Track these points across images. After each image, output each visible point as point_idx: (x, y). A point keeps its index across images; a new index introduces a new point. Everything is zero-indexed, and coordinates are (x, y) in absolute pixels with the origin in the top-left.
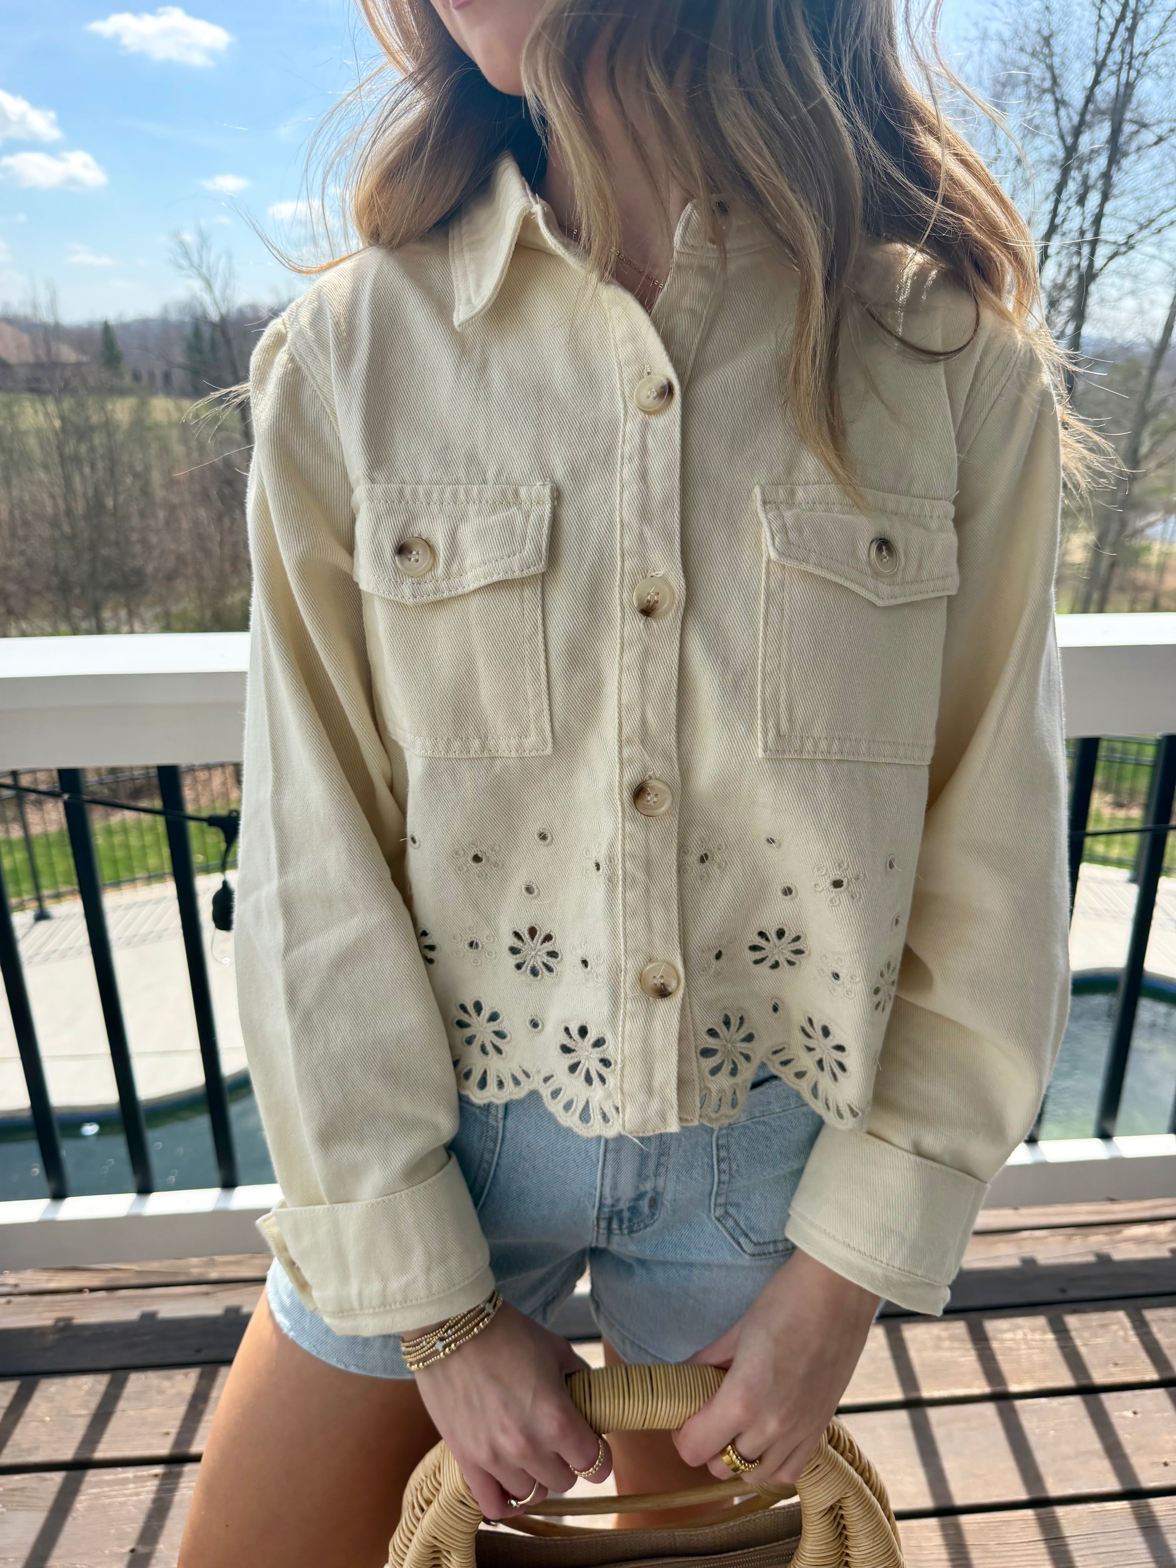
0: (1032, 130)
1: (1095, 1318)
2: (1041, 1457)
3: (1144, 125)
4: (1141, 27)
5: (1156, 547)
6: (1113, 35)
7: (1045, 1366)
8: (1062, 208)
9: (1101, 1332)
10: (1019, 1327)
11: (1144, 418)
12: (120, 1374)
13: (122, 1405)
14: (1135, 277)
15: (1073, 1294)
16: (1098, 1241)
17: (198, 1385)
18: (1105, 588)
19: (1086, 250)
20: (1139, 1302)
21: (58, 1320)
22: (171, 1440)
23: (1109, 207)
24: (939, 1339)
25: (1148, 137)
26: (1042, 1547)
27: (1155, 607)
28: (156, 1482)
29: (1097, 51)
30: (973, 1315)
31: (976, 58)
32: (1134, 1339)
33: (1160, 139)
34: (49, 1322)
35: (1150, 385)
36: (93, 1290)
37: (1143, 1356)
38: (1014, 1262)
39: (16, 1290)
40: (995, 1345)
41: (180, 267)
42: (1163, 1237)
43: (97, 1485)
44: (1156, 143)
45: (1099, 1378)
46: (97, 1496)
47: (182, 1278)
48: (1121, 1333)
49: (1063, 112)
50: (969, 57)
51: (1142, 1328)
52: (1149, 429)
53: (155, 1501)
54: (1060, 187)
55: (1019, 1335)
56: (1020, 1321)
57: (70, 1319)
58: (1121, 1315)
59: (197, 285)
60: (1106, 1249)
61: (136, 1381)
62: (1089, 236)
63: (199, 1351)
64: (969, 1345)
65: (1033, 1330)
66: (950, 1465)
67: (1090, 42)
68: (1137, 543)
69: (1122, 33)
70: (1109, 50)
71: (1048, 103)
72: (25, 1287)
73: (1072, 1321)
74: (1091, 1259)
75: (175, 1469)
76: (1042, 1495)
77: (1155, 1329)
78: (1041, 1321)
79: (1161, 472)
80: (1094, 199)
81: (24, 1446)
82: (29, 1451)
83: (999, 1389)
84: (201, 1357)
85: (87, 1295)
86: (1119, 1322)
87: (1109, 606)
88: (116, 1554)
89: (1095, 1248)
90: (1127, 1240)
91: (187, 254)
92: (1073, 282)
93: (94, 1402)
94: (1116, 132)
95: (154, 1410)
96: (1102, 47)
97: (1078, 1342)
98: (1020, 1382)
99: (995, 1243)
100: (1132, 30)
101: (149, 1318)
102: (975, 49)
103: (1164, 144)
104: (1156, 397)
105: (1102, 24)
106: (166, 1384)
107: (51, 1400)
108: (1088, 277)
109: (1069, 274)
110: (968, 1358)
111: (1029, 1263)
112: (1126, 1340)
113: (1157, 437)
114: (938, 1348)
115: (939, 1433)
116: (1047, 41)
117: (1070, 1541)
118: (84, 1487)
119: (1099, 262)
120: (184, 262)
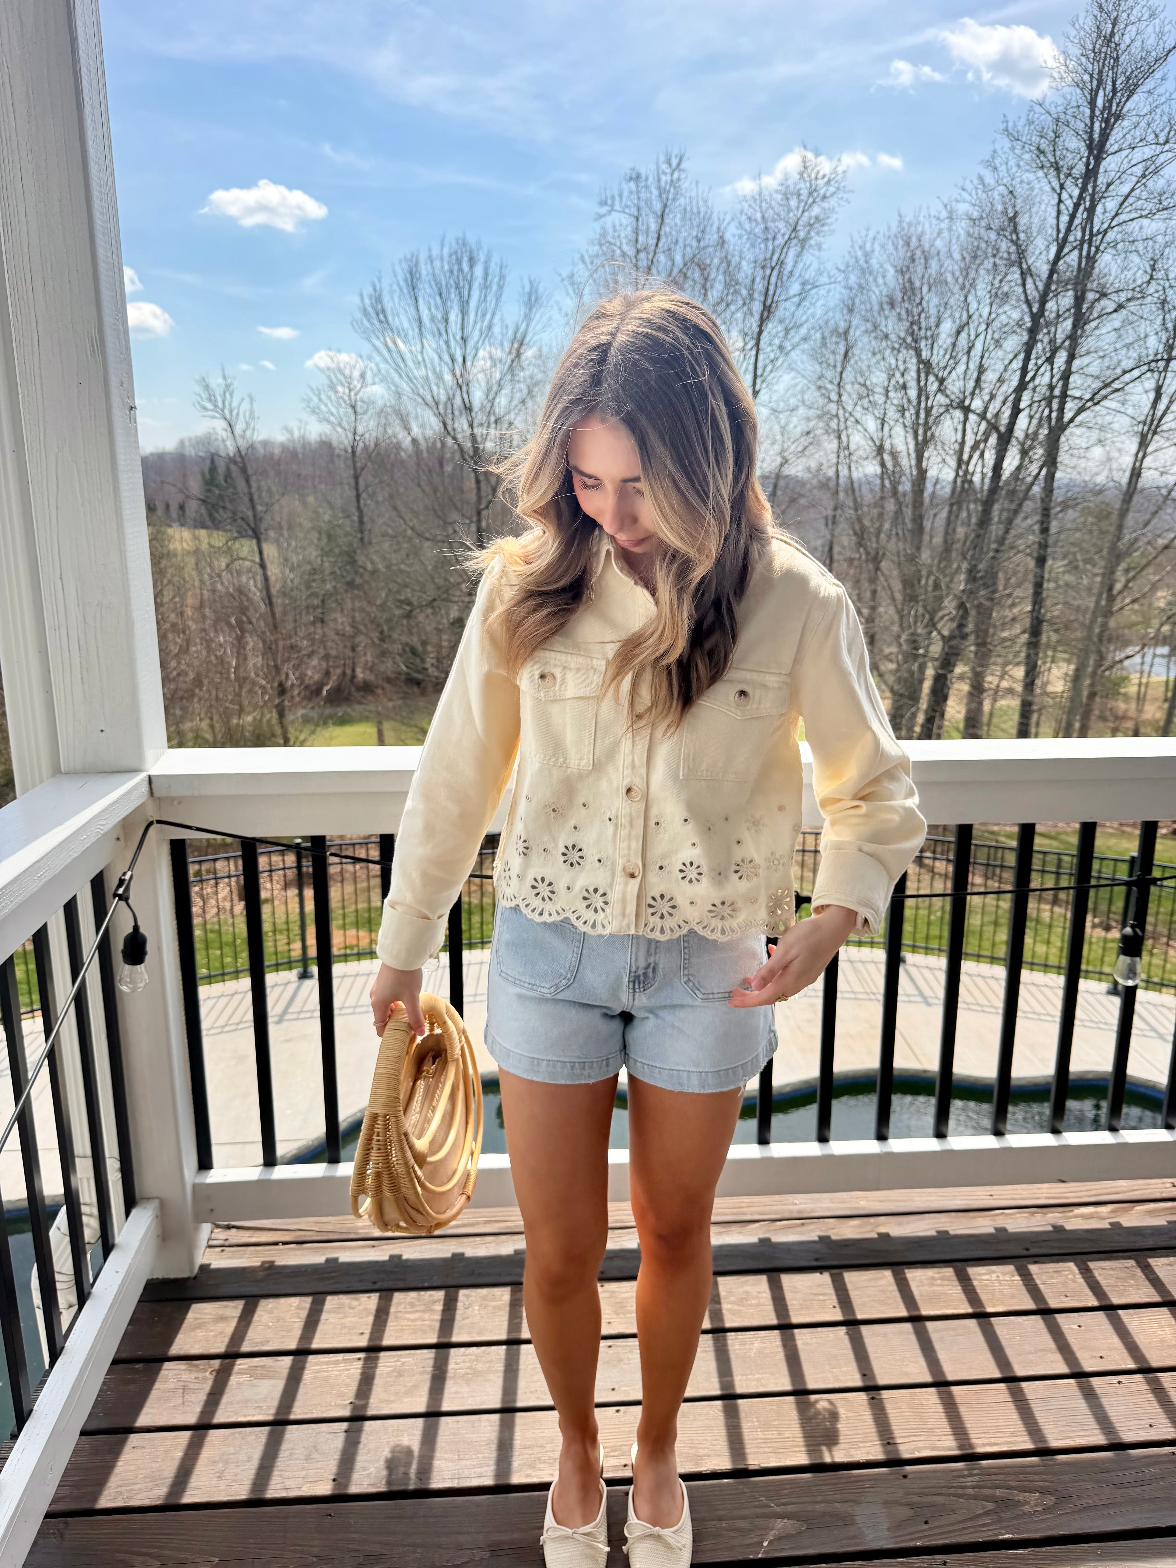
0: (999, 297)
1: (1051, 1267)
2: (1009, 1352)
3: (1104, 295)
4: (1099, 209)
5: (1135, 678)
6: (1073, 217)
7: (1013, 1296)
8: (1031, 365)
9: (1055, 1275)
10: (993, 1272)
11: (1116, 556)
12: (321, 1296)
13: (324, 1316)
14: (1102, 428)
15: (1033, 1251)
16: (1054, 1217)
17: (379, 1304)
18: (1086, 716)
19: (1055, 405)
20: (1085, 1257)
21: (263, 1263)
22: (366, 1337)
23: (1076, 364)
24: (933, 1278)
25: (1108, 305)
26: (1011, 1406)
27: (1136, 734)
28: (361, 1363)
29: (1058, 231)
30: (958, 1264)
31: (946, 234)
32: (1080, 1280)
33: (1120, 307)
34: (258, 1264)
35: (1120, 527)
36: (284, 1243)
37: (1087, 1290)
38: (991, 1230)
39: (227, 1243)
40: (975, 1283)
41: (205, 409)
42: (1105, 1215)
43: (316, 1364)
44: (1115, 311)
45: (1053, 1304)
46: (318, 1371)
47: (353, 1236)
48: (1071, 1277)
49: (1029, 281)
50: (939, 234)
51: (1087, 1273)
52: (1123, 566)
53: (363, 1374)
54: (1029, 348)
55: (994, 1276)
56: (994, 1268)
57: (273, 1262)
58: (1071, 1265)
59: (219, 426)
60: (1060, 1222)
61: (331, 1302)
62: (1057, 392)
63: (375, 1283)
64: (957, 1283)
65: (1004, 1274)
66: (943, 1356)
67: (1052, 221)
68: (1116, 672)
69: (1081, 215)
70: (1068, 230)
71: (1015, 275)
72: (233, 1241)
73: (1033, 1268)
74: (1050, 1228)
75: (373, 1355)
76: (1011, 1375)
77: (1096, 1273)
78: (1011, 1268)
79: (1136, 606)
80: (1061, 358)
81: (257, 1340)
82: (262, 1343)
83: (978, 1310)
84: (376, 1286)
85: (281, 1247)
86: (1070, 1270)
87: (1090, 732)
88: (340, 1405)
89: (1052, 1221)
90: (1076, 1216)
91: (211, 398)
92: (1044, 431)
93: (304, 1314)
94: (1079, 300)
95: (349, 1319)
96: (1063, 227)
97: (1038, 1282)
98: (993, 1306)
99: (974, 1218)
100: (1091, 211)
101: (332, 1262)
102: (945, 225)
103: (1124, 312)
104: (1127, 537)
105: (1062, 207)
106: (355, 1303)
107: (271, 1312)
108: (1058, 429)
109: (1040, 425)
110: (956, 1290)
111: (1002, 1231)
112: (1074, 1281)
113: (1132, 574)
114: (933, 1285)
115: (934, 1337)
116: (1013, 220)
117: (1031, 1402)
118: (308, 1365)
119: (1068, 415)
120: (209, 406)
